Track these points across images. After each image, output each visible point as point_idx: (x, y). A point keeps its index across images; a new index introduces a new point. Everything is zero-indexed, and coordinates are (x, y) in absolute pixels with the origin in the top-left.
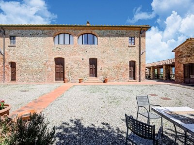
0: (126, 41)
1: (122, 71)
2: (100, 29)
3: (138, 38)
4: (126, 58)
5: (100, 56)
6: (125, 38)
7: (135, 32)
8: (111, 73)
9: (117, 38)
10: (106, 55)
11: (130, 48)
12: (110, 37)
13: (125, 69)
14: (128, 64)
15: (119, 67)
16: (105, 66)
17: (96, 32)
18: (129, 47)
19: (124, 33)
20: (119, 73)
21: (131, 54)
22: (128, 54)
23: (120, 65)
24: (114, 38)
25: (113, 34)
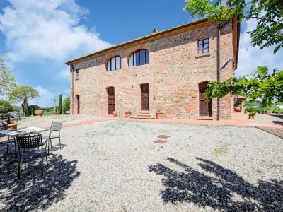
0: (191, 50)
1: (185, 101)
2: (152, 41)
3: (216, 38)
4: (193, 78)
5: (153, 79)
6: (190, 44)
7: (210, 28)
8: (169, 105)
9: (176, 48)
10: (160, 76)
11: (198, 60)
12: (166, 48)
13: (191, 98)
14: (197, 88)
15: (180, 95)
16: (160, 94)
17: (147, 46)
18: (196, 58)
19: (189, 36)
20: (180, 104)
21: (201, 70)
22: (196, 70)
23: (182, 90)
24: (172, 48)
25: (171, 43)
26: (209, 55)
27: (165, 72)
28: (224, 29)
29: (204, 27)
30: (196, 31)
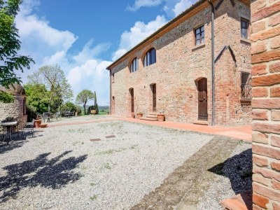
0: (188, 42)
1: (184, 101)
2: (157, 38)
3: (210, 24)
4: (190, 74)
5: (159, 79)
7: (204, 13)
8: (170, 106)
9: (176, 42)
10: (164, 75)
11: (195, 53)
13: (188, 97)
14: (193, 87)
15: (179, 94)
16: (164, 94)
17: (154, 44)
18: (193, 50)
19: (186, 27)
20: (179, 105)
21: (197, 65)
22: (192, 65)
23: (181, 89)
24: (173, 43)
25: (172, 38)
26: (204, 46)
27: (167, 70)
28: (219, 10)
29: (200, 13)
30: (192, 18)
